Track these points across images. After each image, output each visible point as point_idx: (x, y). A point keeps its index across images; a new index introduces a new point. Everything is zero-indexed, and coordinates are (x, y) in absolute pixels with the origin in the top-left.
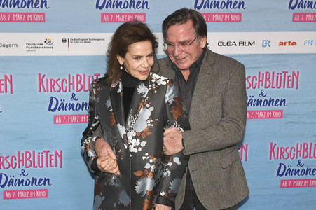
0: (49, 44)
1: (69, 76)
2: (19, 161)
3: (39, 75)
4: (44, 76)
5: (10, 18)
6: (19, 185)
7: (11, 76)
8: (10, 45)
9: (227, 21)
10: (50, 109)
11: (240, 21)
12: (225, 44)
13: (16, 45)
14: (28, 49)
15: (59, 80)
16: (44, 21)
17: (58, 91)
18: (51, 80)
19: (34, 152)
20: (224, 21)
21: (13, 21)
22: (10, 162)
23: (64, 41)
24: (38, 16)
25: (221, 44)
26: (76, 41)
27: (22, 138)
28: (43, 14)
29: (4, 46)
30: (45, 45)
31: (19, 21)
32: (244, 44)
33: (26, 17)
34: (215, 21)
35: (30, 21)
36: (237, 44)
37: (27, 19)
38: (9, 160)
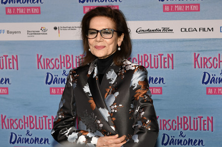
0: (44, 31)
1: (61, 56)
2: (25, 123)
3: (38, 55)
4: (41, 56)
5: (15, 11)
6: (25, 143)
7: (17, 56)
8: (15, 32)
9: (188, 11)
10: (46, 83)
11: (199, 10)
12: (187, 30)
13: (20, 32)
14: (29, 35)
15: (53, 59)
16: (40, 13)
17: (52, 69)
18: (47, 59)
19: (36, 117)
20: (185, 11)
21: (17, 14)
22: (18, 124)
23: (55, 28)
24: (35, 9)
25: (183, 30)
26: (65, 28)
27: (26, 105)
28: (39, 8)
29: (11, 33)
30: (41, 32)
31: (21, 14)
32: (204, 30)
33: (26, 10)
34: (177, 11)
35: (29, 13)
36: (198, 30)
37: (27, 12)
38: (17, 122)
